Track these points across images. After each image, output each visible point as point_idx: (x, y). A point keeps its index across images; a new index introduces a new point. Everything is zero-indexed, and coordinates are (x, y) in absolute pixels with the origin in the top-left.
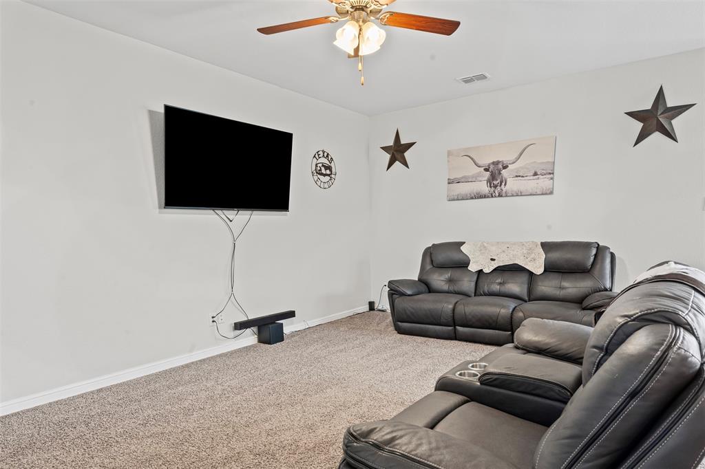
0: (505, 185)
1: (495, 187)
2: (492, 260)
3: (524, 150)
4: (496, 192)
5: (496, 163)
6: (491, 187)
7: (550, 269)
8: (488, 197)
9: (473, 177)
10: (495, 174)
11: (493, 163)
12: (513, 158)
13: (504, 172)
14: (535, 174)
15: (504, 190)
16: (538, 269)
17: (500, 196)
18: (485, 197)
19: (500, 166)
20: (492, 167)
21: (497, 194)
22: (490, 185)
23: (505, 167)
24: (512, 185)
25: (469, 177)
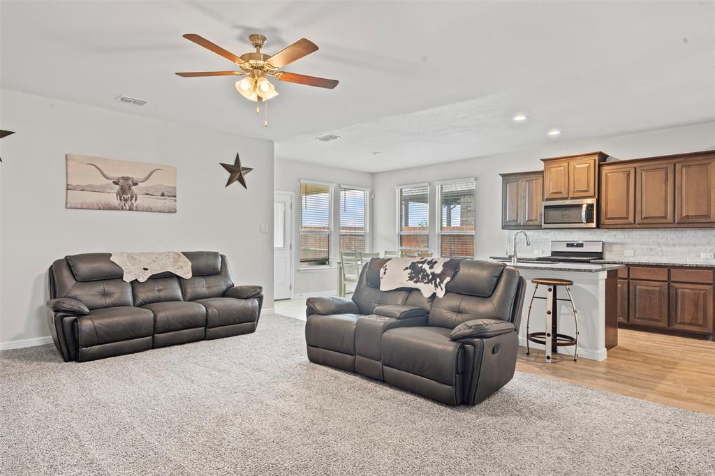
0: (136, 200)
1: (126, 200)
2: (146, 269)
3: (152, 173)
4: (127, 205)
5: (127, 179)
6: (121, 200)
7: (197, 273)
8: (118, 209)
9: (100, 187)
10: (125, 188)
11: (123, 178)
12: (143, 177)
13: (133, 188)
14: (163, 195)
15: (135, 205)
16: (187, 275)
17: (131, 209)
18: (114, 209)
19: (130, 182)
20: (121, 182)
21: (128, 208)
22: (121, 197)
23: (135, 184)
24: (142, 201)
25: (96, 187)
